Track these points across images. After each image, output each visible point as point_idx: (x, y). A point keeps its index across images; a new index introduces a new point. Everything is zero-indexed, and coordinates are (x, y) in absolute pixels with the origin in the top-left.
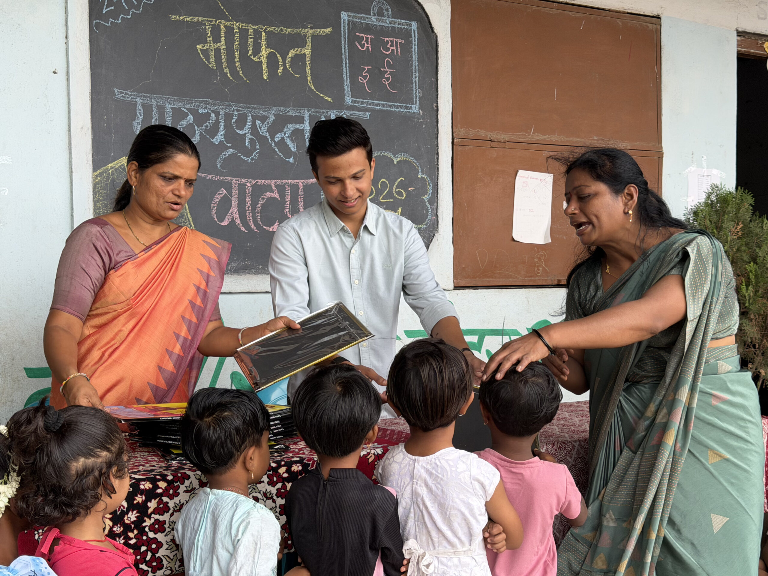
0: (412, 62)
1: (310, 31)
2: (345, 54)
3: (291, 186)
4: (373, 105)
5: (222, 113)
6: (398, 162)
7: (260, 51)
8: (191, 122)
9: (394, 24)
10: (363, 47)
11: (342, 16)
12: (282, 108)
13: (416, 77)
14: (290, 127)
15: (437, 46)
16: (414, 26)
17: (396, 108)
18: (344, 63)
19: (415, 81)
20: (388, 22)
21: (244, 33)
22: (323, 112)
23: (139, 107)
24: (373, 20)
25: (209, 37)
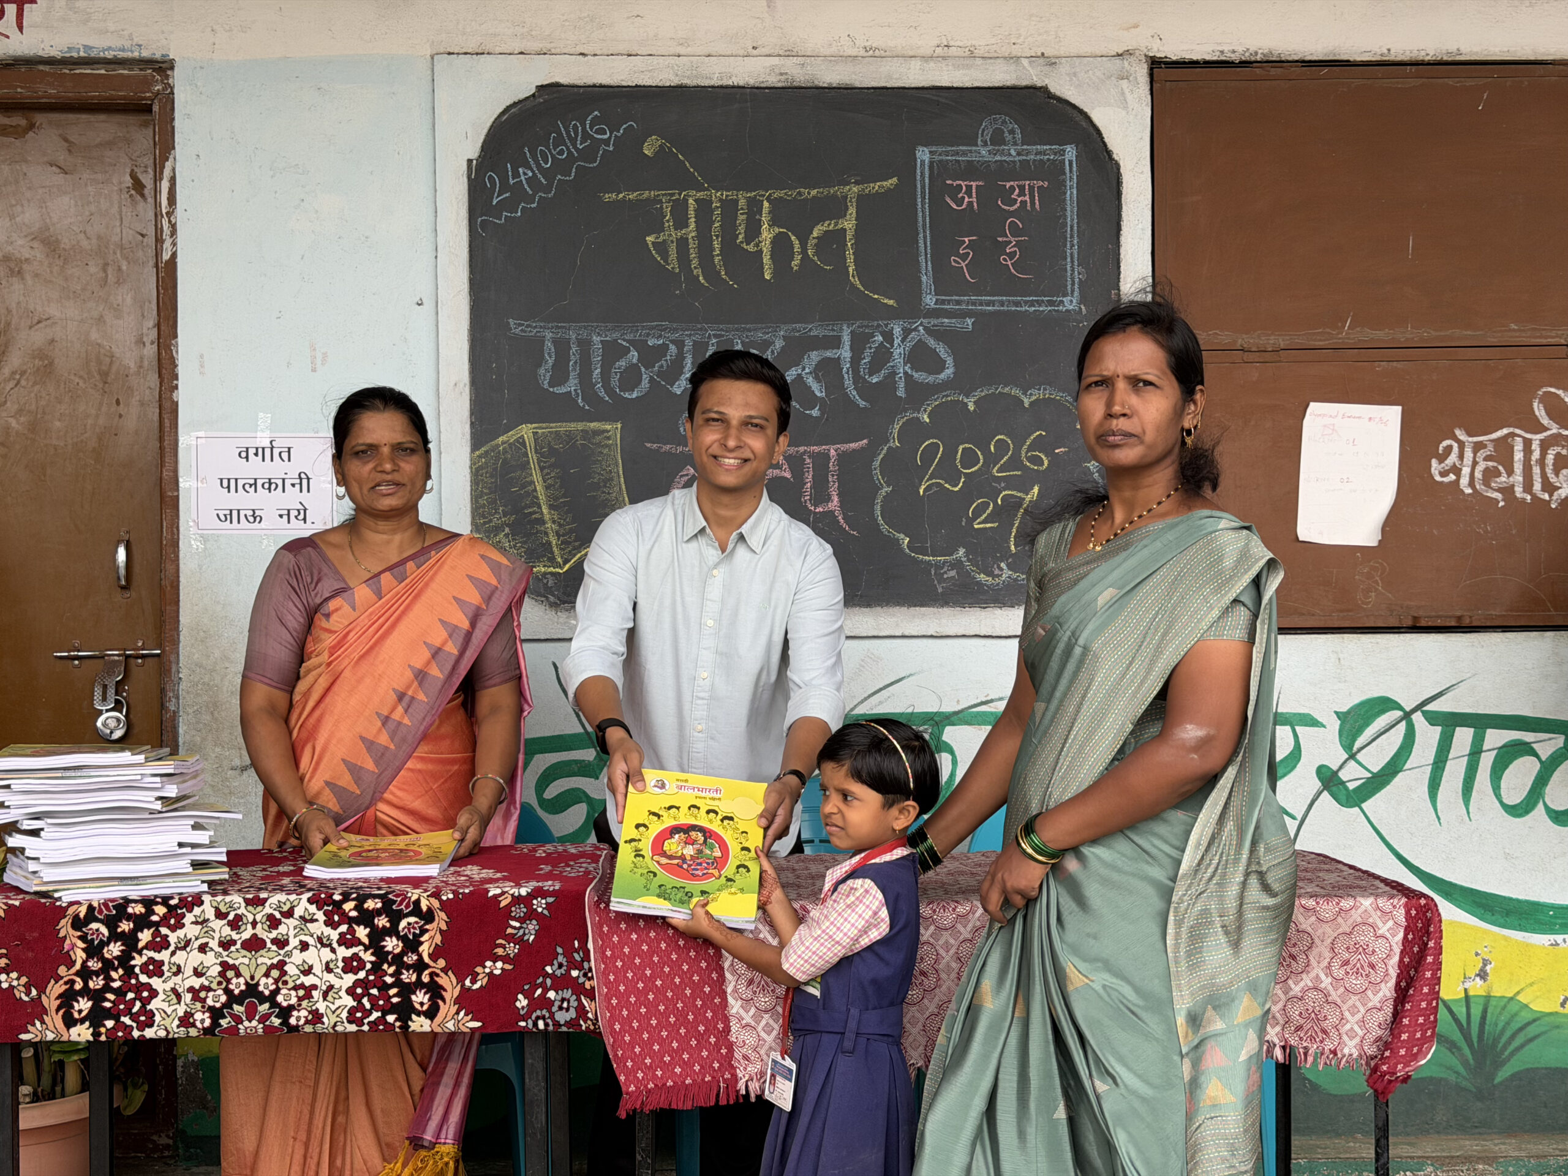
0: (1065, 219)
1: (855, 189)
2: (924, 221)
3: (812, 455)
4: (981, 304)
5: (689, 344)
6: (1031, 404)
7: (759, 233)
8: (635, 361)
9: (1027, 155)
10: (960, 202)
11: (918, 154)
12: (798, 326)
13: (1072, 246)
14: (815, 356)
15: (1119, 183)
16: (1071, 153)
17: (1029, 306)
18: (921, 235)
19: (1072, 254)
20: (1013, 152)
21: (729, 207)
22: (879, 326)
23: (549, 344)
24: (983, 153)
25: (668, 221)
